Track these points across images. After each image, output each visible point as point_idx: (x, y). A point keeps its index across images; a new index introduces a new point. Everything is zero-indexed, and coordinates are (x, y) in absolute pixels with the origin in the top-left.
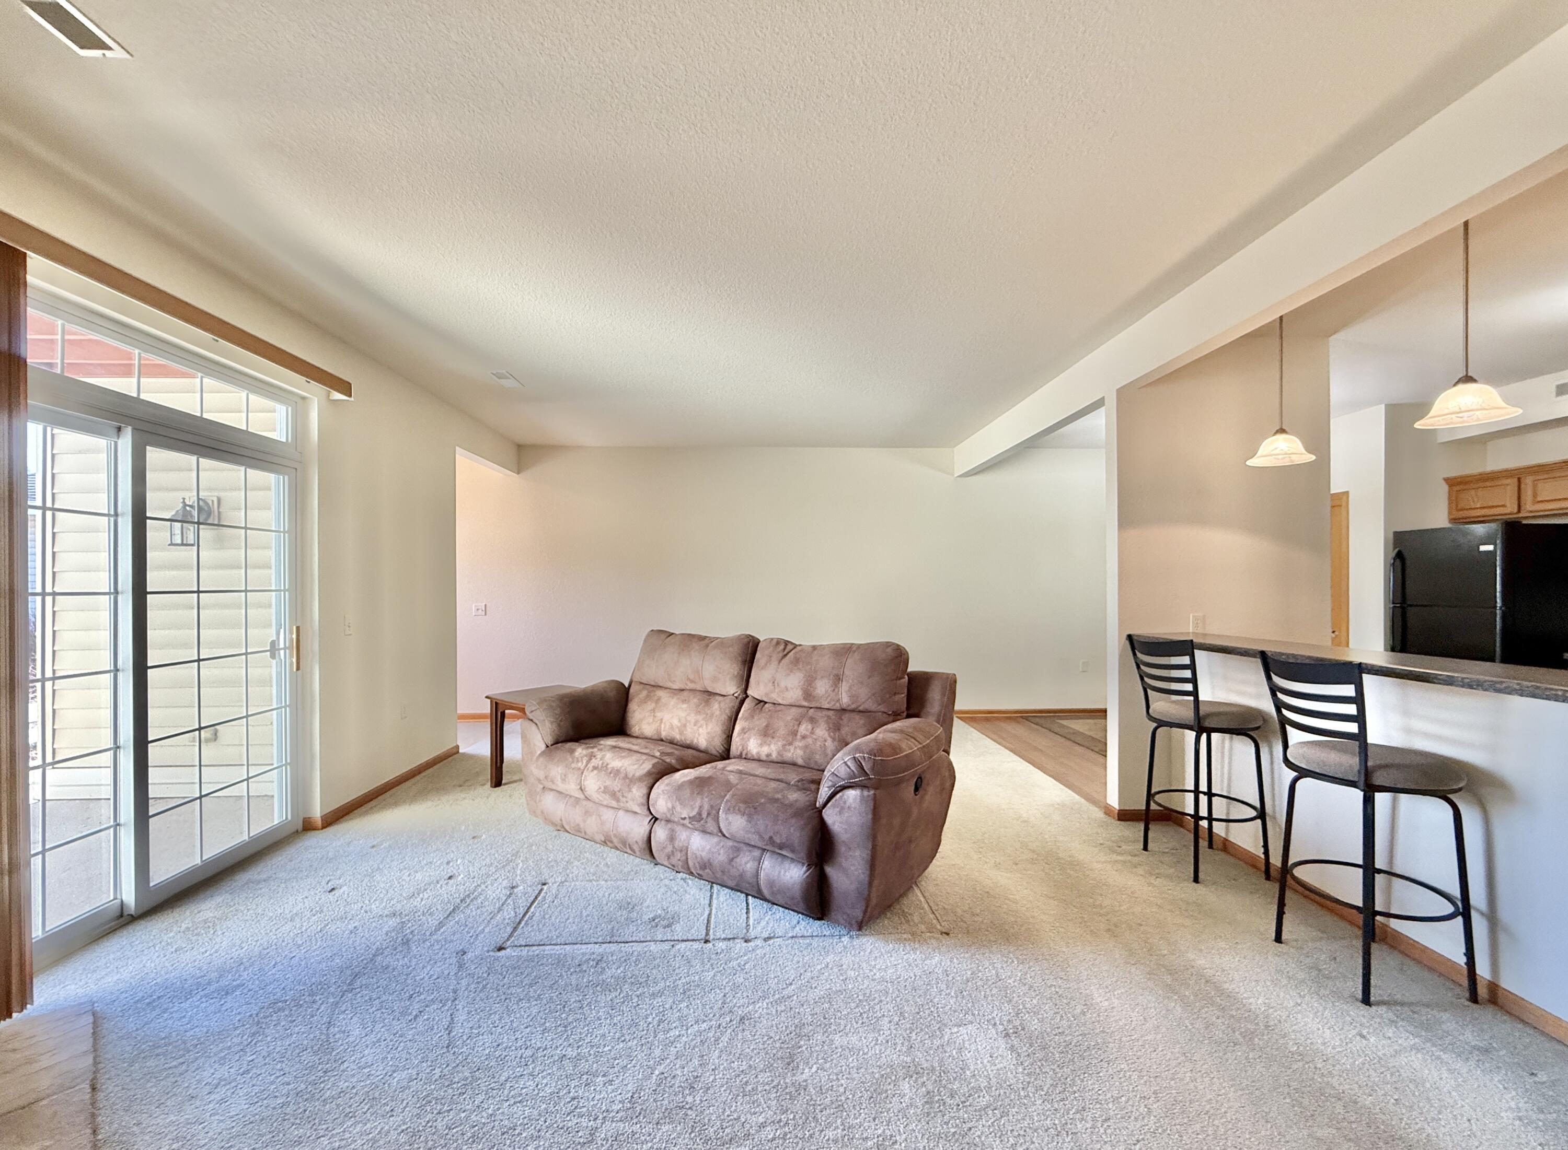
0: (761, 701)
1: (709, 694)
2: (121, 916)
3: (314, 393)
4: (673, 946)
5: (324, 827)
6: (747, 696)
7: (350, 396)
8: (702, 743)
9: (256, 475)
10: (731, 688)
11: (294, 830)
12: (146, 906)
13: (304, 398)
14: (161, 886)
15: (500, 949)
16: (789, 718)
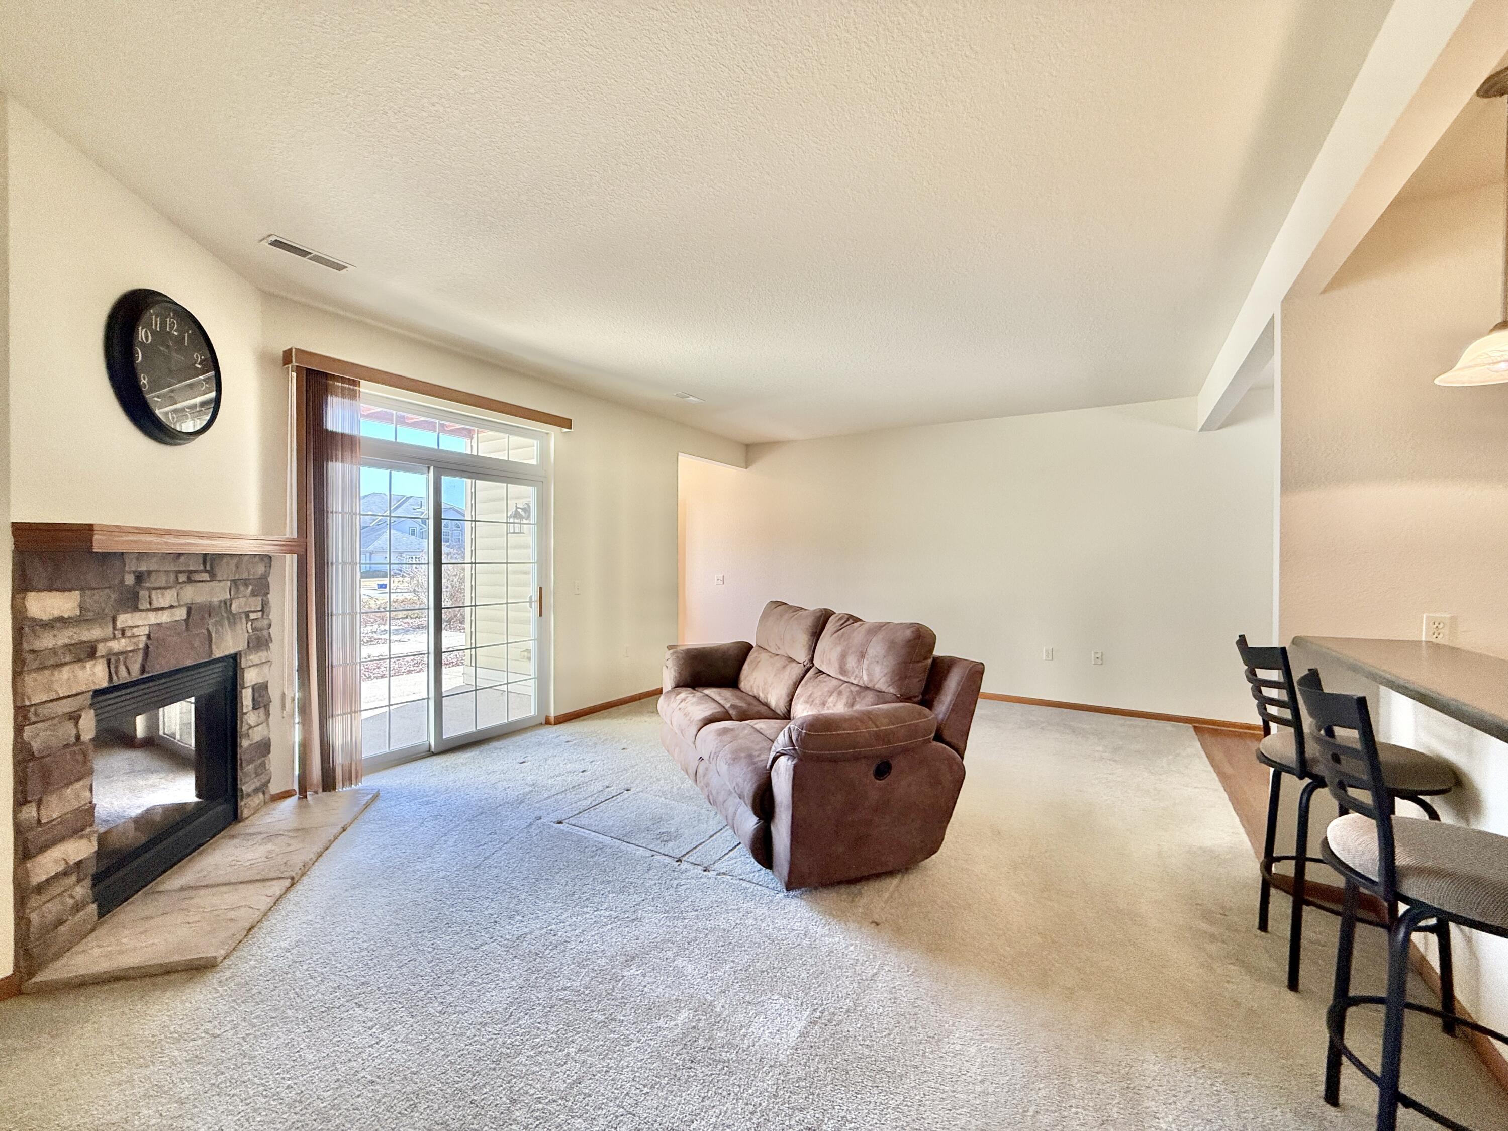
0: (821, 671)
1: (791, 660)
2: (429, 751)
3: (554, 431)
4: (653, 856)
5: (555, 724)
6: (813, 665)
7: (571, 428)
8: (773, 704)
9: (513, 488)
10: (802, 656)
11: (539, 722)
12: (440, 749)
13: (547, 433)
14: (448, 740)
15: (560, 823)
16: (826, 689)
